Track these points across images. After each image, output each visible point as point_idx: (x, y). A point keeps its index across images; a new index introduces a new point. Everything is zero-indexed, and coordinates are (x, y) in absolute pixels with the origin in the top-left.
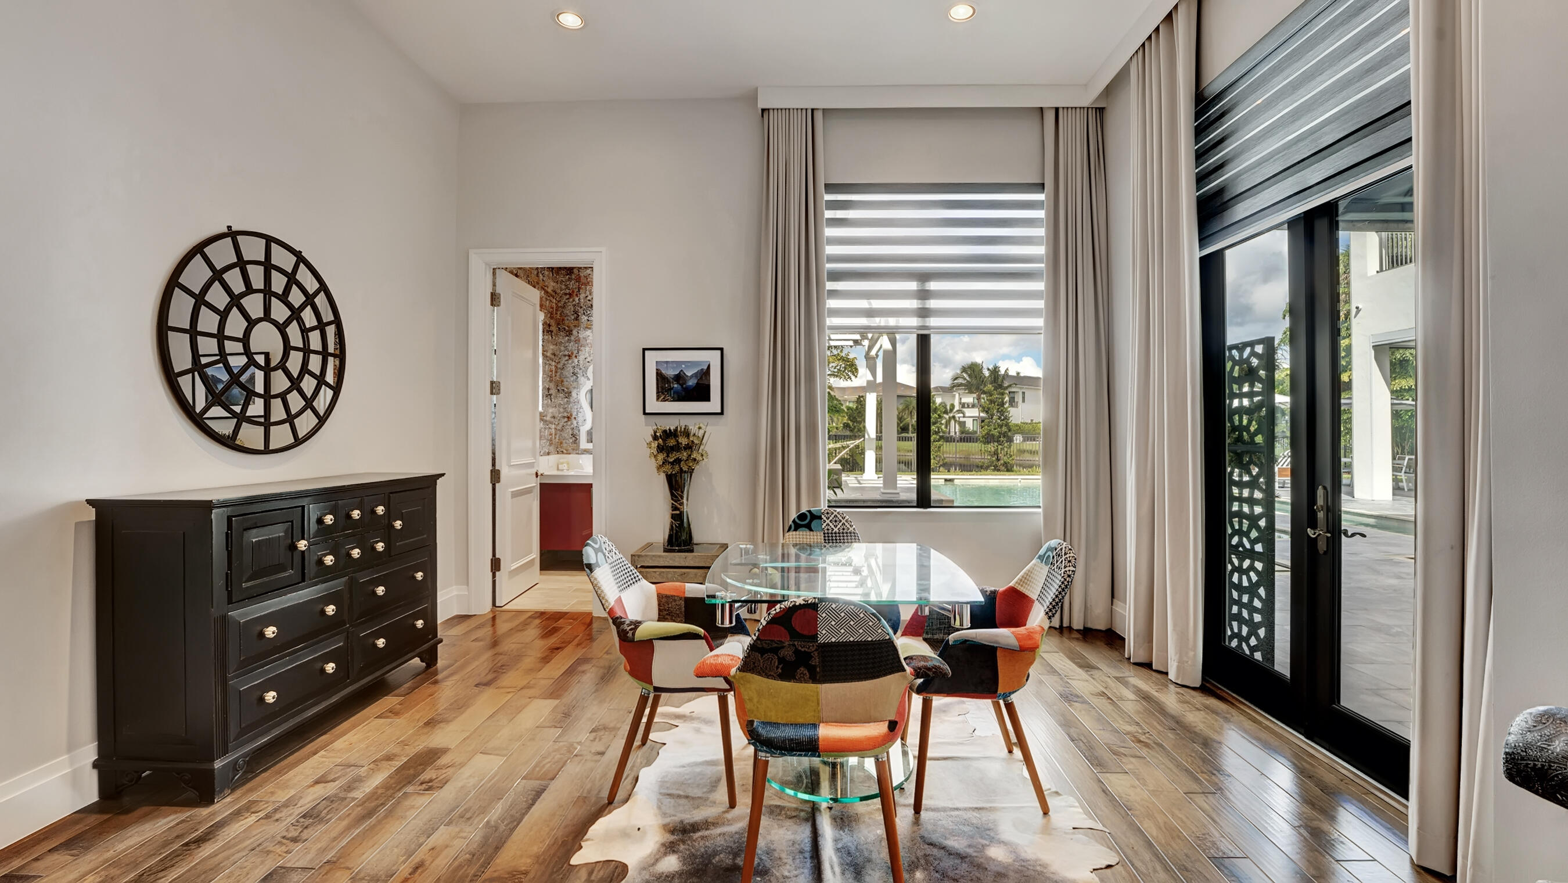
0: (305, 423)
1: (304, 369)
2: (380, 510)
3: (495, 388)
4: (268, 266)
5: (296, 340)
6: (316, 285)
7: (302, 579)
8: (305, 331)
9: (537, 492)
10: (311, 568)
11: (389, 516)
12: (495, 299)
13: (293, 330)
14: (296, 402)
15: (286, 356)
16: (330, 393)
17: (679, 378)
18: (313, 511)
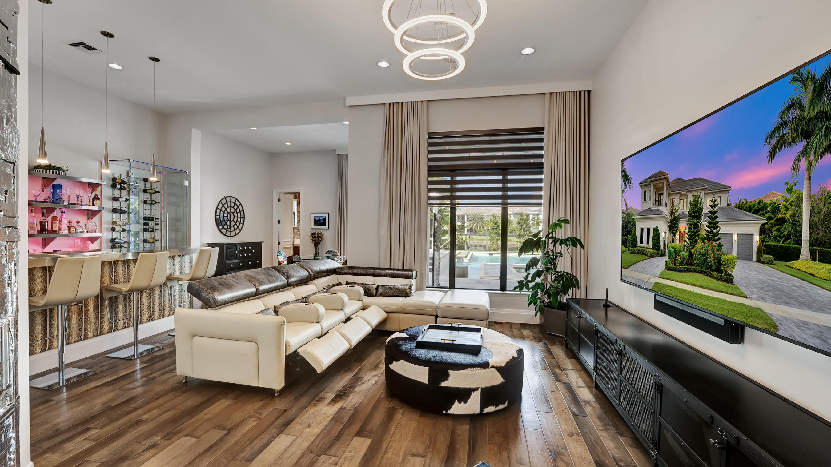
0: (237, 231)
1: (237, 221)
2: (250, 248)
3: (279, 222)
4: (231, 202)
5: (236, 215)
6: (239, 204)
7: (236, 259)
8: (237, 213)
9: (292, 248)
10: (238, 257)
11: (252, 249)
12: (279, 200)
13: (235, 213)
14: (236, 227)
15: (234, 218)
16: (242, 225)
17: (319, 220)
18: (238, 247)
